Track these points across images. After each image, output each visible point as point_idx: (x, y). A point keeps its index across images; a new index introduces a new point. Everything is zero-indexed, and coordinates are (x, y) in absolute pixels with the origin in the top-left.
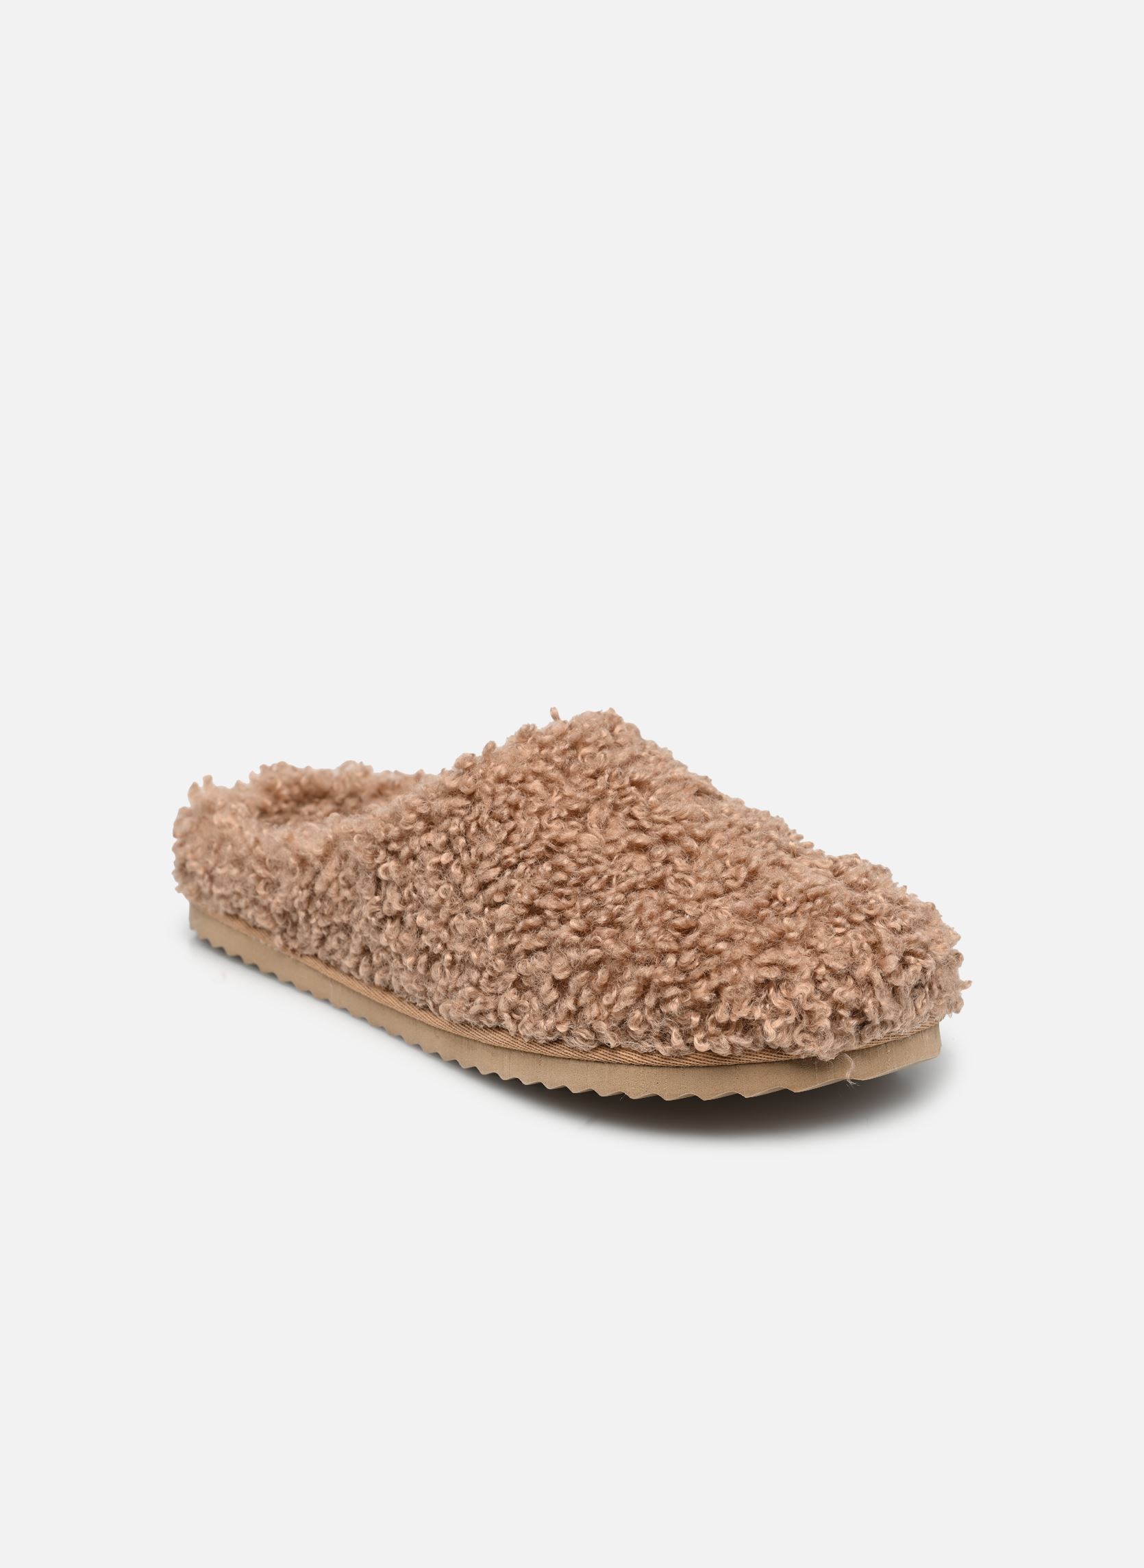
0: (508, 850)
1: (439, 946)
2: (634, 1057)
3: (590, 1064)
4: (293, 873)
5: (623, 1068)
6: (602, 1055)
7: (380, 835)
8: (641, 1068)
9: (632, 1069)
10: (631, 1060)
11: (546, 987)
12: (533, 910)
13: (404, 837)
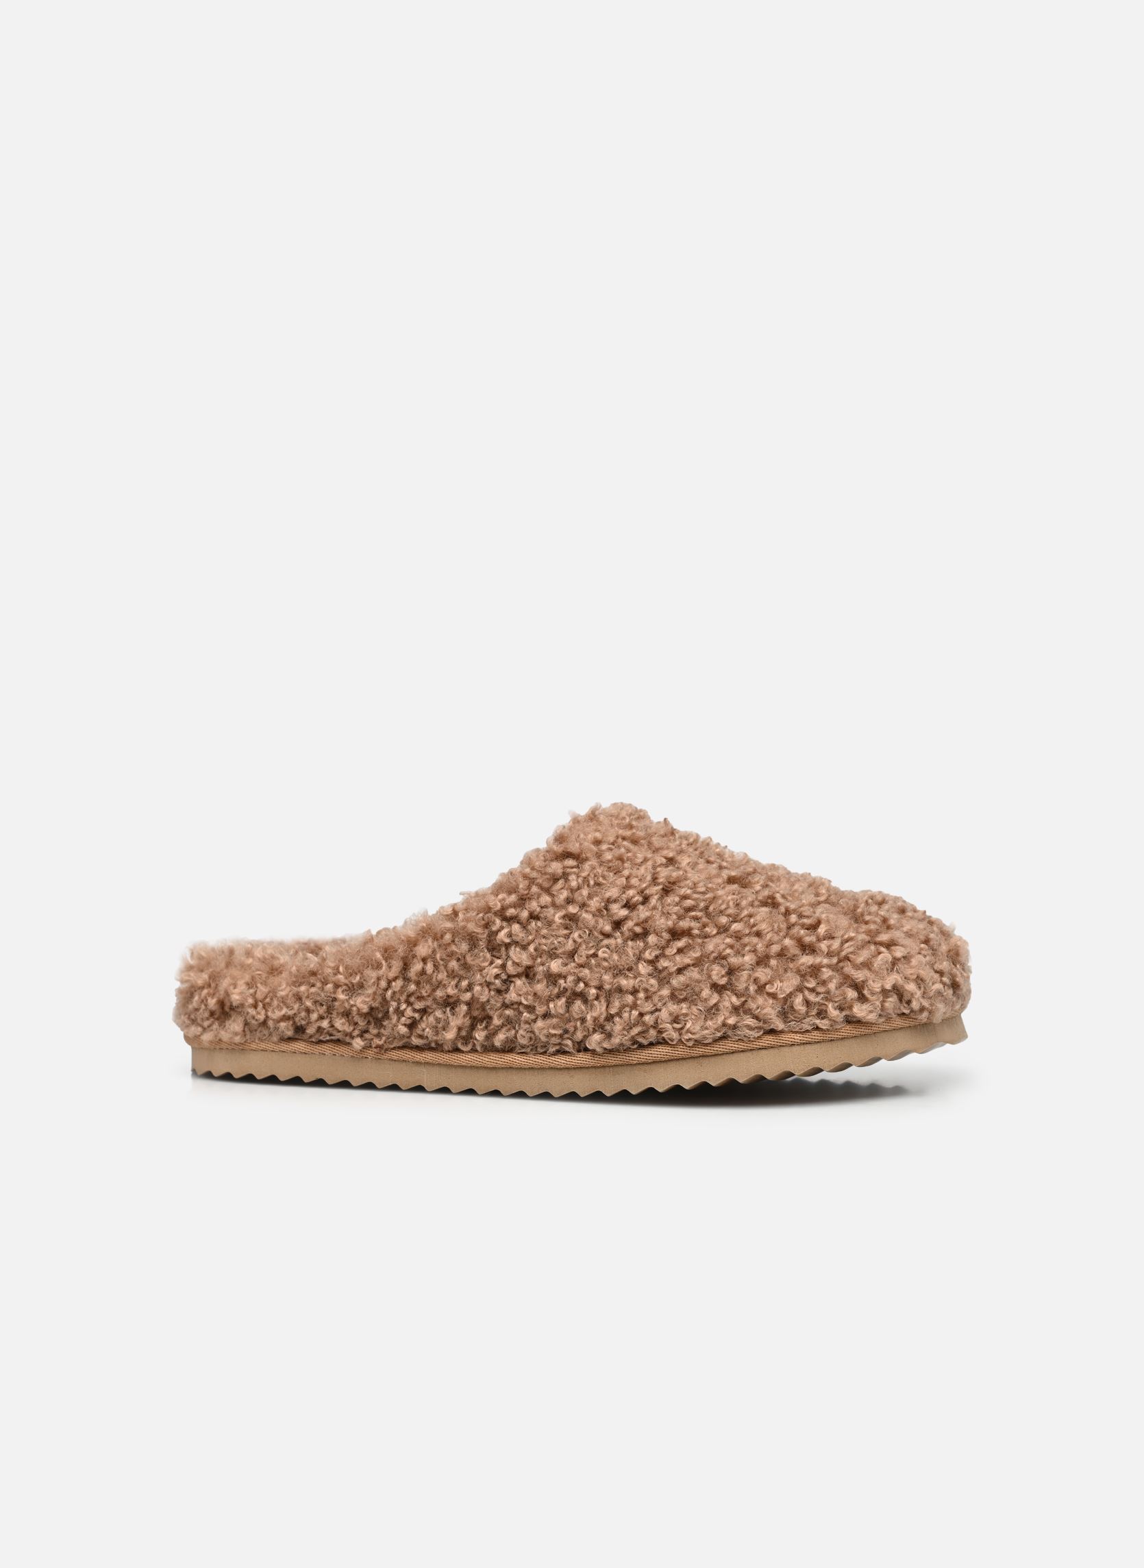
0: (631, 892)
1: (582, 985)
2: (796, 1037)
3: (754, 1052)
4: (379, 966)
5: (786, 1049)
6: (769, 1040)
7: (496, 905)
8: (802, 1047)
9: (795, 1049)
10: (793, 1040)
11: (706, 992)
12: (675, 934)
13: (523, 901)
